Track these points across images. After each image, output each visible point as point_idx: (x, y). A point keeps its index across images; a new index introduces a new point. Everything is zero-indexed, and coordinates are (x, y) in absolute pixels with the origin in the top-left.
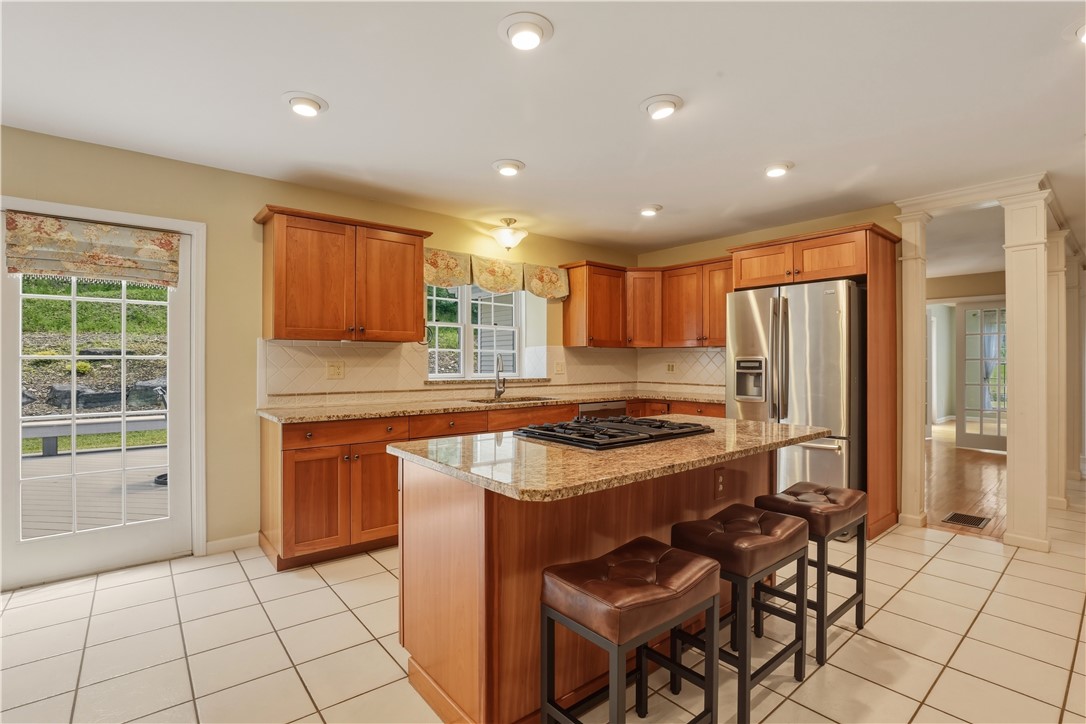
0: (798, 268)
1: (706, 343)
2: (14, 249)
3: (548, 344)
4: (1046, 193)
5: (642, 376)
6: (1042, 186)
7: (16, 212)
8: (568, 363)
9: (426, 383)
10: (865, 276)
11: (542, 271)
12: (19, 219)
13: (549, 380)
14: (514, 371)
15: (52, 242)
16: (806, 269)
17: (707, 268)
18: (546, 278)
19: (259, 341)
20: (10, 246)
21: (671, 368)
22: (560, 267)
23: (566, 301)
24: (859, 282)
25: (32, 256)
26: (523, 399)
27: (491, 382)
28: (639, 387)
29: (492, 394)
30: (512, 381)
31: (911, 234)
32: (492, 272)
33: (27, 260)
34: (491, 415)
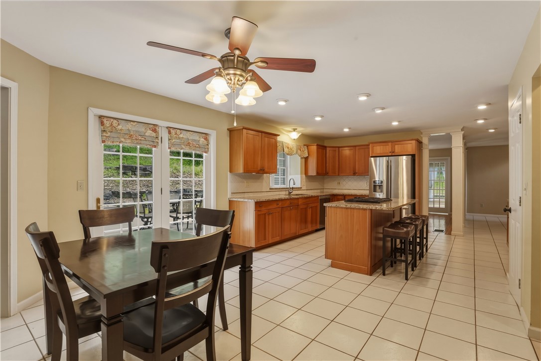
0: (393, 150)
1: (357, 174)
2: (171, 141)
3: (301, 174)
4: (463, 132)
5: (326, 186)
6: (462, 130)
7: (171, 128)
8: (306, 182)
9: (270, 189)
10: (415, 155)
11: (301, 147)
12: (171, 130)
13: (301, 188)
14: (284, 184)
15: (179, 138)
16: (396, 151)
17: (357, 148)
18: (302, 150)
19: (229, 173)
20: (169, 140)
21: (339, 183)
22: (304, 145)
23: (306, 159)
24: (413, 156)
25: (175, 143)
26: (296, 195)
27: (287, 188)
28: (325, 190)
29: (287, 192)
30: (295, 188)
31: (425, 140)
32: (288, 148)
33: (173, 145)
34: (300, 200)
